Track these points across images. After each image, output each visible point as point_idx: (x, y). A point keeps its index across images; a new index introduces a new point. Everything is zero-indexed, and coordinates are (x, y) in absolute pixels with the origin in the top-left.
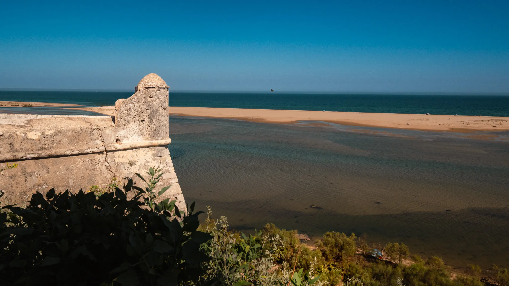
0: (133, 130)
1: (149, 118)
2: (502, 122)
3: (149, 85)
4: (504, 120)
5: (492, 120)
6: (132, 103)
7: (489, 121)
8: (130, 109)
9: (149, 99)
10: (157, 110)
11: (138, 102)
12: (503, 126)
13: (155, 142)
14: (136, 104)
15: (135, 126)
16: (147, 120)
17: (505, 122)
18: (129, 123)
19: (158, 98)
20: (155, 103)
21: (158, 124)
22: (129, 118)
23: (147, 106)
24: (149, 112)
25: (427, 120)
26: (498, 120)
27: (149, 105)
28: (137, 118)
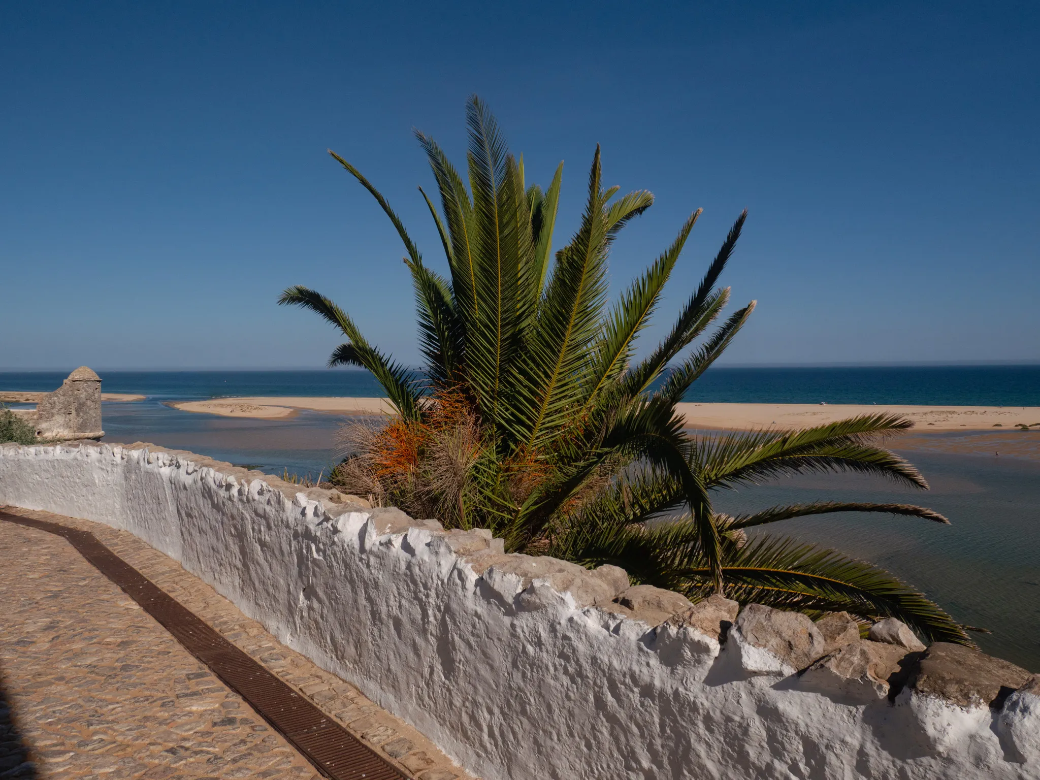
0: (58, 422)
1: (76, 411)
2: (950, 416)
3: (77, 377)
4: (954, 412)
5: (932, 412)
6: (57, 396)
7: (925, 414)
8: (54, 402)
9: (76, 392)
10: (84, 403)
11: (64, 395)
12: (948, 423)
13: (81, 435)
14: (62, 398)
15: (60, 419)
16: (74, 412)
17: (955, 416)
18: (53, 415)
19: (86, 391)
20: (82, 396)
21: (85, 417)
22: (53, 411)
23: (74, 399)
24: (76, 405)
25: (814, 414)
26: (943, 412)
27: (77, 398)
28: (63, 411)
